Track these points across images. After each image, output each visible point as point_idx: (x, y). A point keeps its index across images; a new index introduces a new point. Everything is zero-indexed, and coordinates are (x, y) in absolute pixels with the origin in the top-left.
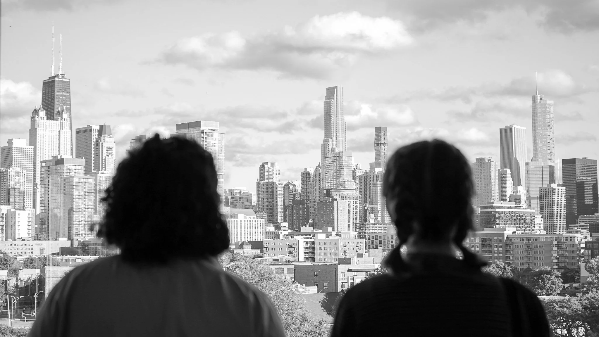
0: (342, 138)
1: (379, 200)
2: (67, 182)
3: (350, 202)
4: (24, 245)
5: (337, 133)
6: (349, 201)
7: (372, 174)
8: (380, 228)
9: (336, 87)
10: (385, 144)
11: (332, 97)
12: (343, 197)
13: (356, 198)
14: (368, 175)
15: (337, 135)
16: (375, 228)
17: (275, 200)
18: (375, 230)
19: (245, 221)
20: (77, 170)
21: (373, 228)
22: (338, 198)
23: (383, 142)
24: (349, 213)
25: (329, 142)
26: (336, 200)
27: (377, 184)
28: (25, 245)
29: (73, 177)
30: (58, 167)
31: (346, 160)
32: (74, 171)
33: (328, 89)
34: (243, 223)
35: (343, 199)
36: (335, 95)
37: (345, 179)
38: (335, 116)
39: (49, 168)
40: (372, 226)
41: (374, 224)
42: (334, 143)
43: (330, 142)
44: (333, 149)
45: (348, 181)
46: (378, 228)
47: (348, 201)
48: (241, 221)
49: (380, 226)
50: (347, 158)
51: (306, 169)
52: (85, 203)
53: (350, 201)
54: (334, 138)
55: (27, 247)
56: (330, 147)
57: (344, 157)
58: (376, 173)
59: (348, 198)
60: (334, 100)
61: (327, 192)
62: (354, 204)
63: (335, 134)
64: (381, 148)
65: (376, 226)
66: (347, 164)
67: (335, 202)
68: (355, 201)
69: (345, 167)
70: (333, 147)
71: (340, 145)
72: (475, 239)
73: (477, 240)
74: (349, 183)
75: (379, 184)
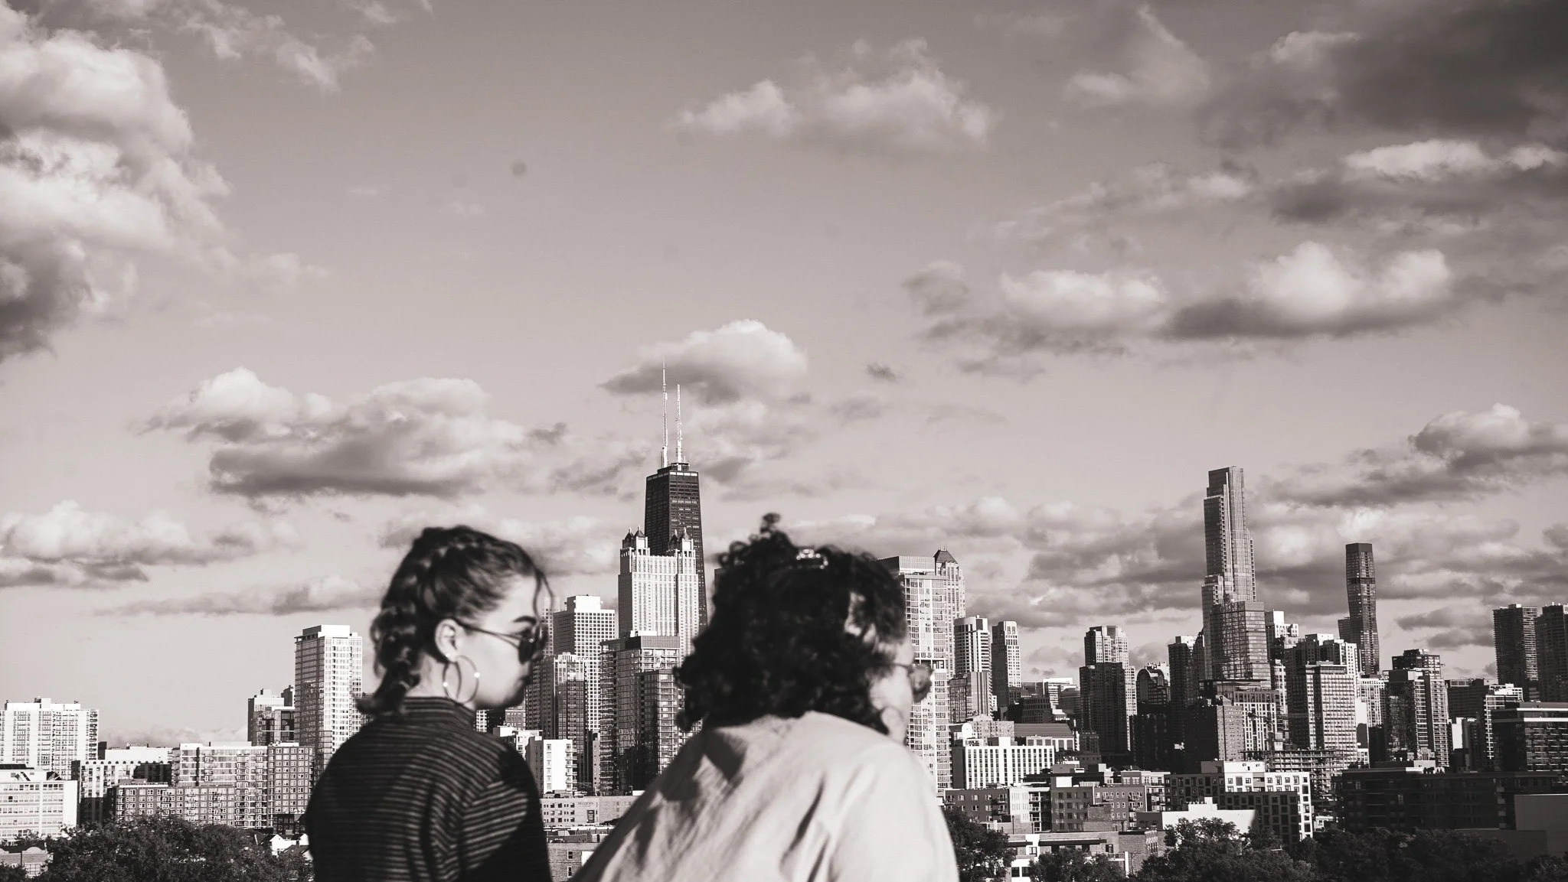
0: (1244, 575)
1: (1309, 701)
2: (648, 682)
3: (1256, 707)
4: (556, 806)
5: (1233, 564)
6: (1253, 705)
7: (1311, 647)
8: (1297, 761)
9: (1227, 470)
10: (1369, 580)
11: (1220, 490)
12: (1241, 696)
13: (1269, 697)
14: (1303, 648)
15: (1233, 568)
16: (1287, 761)
18: (1287, 764)
19: (1013, 751)
20: (666, 659)
21: (1282, 761)
22: (1225, 699)
23: (1364, 574)
24: (1255, 730)
25: (1217, 582)
26: (1221, 703)
27: (1305, 668)
28: (560, 806)
29: (657, 672)
30: (632, 653)
31: (1252, 619)
32: (661, 660)
33: (1212, 474)
34: (1009, 754)
35: (1241, 701)
36: (1226, 487)
37: (1251, 658)
38: (1227, 530)
39: (615, 656)
40: (1277, 755)
41: (1283, 753)
42: (1230, 584)
43: (1220, 583)
44: (1226, 597)
45: (1258, 662)
46: (1293, 761)
47: (1251, 704)
48: (1005, 751)
49: (1297, 755)
50: (1253, 614)
51: (1178, 639)
53: (1256, 704)
54: (1229, 574)
55: (563, 809)
56: (1220, 592)
57: (1247, 614)
58: (1321, 644)
59: (1251, 698)
60: (1226, 497)
61: (1205, 685)
62: (1264, 709)
63: (1229, 566)
64: (1360, 587)
65: (1287, 756)
66: (1253, 626)
67: (1219, 709)
68: (1266, 704)
69: (1249, 634)
70: (1227, 592)
71: (1240, 587)
72: (1354, 783)
73: (1358, 786)
74: (1261, 666)
75: (1309, 669)
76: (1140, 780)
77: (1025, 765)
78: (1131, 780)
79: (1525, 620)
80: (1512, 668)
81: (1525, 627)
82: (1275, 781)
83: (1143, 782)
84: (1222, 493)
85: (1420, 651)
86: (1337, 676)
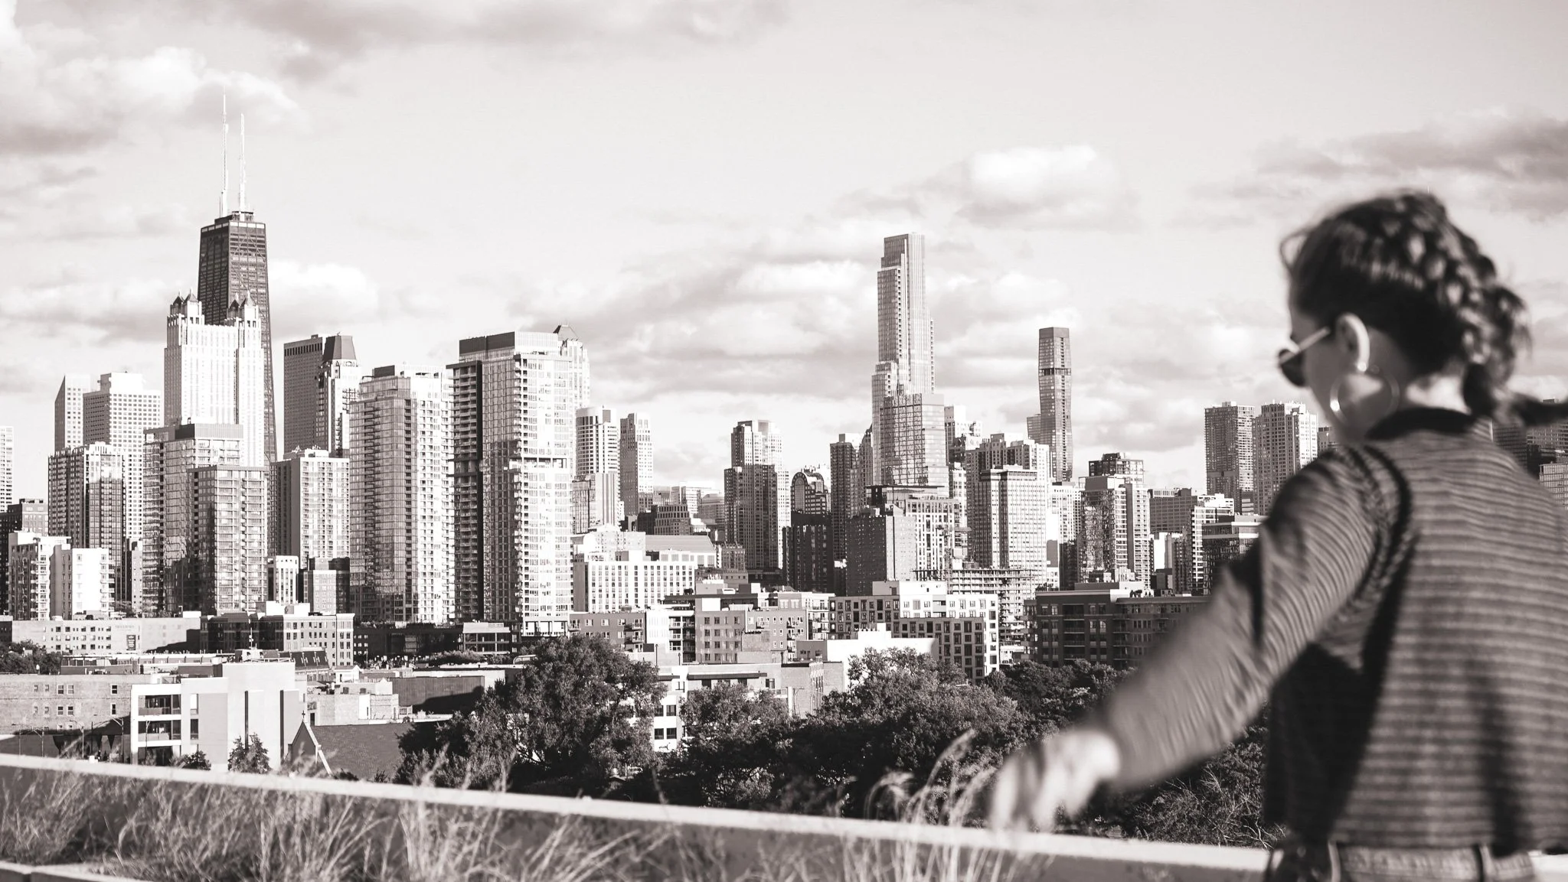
0: (922, 362)
1: (993, 512)
2: (203, 480)
3: (930, 519)
4: (88, 630)
5: (909, 350)
6: (928, 516)
7: (996, 448)
8: (978, 582)
9: (906, 236)
10: (1064, 370)
11: (896, 261)
12: (915, 506)
13: (946, 507)
14: (988, 449)
15: (909, 354)
16: (967, 582)
17: (771, 513)
18: (966, 585)
19: (646, 567)
20: (226, 452)
21: (961, 582)
22: (895, 509)
23: (1058, 365)
24: (929, 545)
25: (890, 369)
26: (891, 513)
27: (989, 474)
28: (93, 629)
29: (215, 468)
30: (183, 444)
31: (929, 414)
32: (220, 453)
33: (887, 241)
34: (641, 570)
35: (914, 511)
36: (903, 257)
37: (927, 460)
38: (904, 307)
39: (162, 448)
40: (955, 575)
41: (962, 572)
42: (904, 372)
43: (894, 372)
44: (900, 389)
45: (934, 465)
46: (973, 582)
47: (925, 514)
48: (636, 568)
49: (978, 575)
50: (931, 408)
51: (842, 437)
52: (243, 529)
53: (931, 514)
54: (903, 361)
55: (97, 633)
56: (893, 383)
57: (924, 408)
58: (1008, 445)
59: (926, 507)
60: (903, 268)
61: (873, 493)
62: (940, 521)
63: (905, 352)
64: (1053, 379)
65: (967, 575)
66: (931, 423)
67: (889, 519)
68: (943, 514)
69: (925, 433)
70: (901, 382)
71: (917, 376)
72: (1050, 608)
73: (1054, 611)
74: (938, 470)
75: (994, 474)
76: (800, 602)
77: (659, 585)
78: (790, 603)
79: (1240, 421)
80: (1223, 475)
81: (1240, 428)
82: (958, 605)
83: (803, 605)
84: (900, 264)
85: (1121, 455)
86: (1026, 483)
